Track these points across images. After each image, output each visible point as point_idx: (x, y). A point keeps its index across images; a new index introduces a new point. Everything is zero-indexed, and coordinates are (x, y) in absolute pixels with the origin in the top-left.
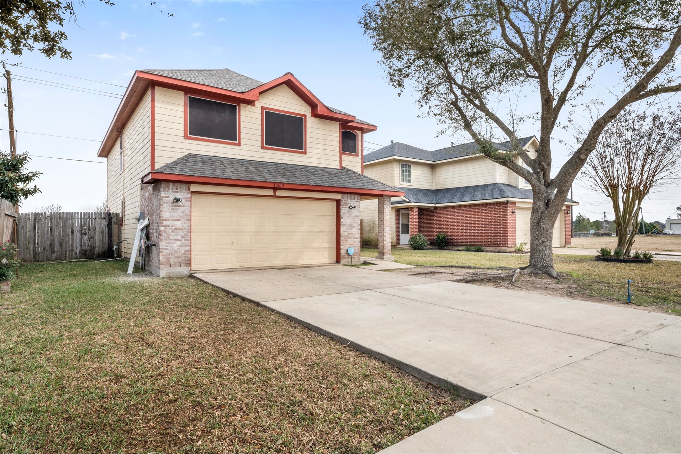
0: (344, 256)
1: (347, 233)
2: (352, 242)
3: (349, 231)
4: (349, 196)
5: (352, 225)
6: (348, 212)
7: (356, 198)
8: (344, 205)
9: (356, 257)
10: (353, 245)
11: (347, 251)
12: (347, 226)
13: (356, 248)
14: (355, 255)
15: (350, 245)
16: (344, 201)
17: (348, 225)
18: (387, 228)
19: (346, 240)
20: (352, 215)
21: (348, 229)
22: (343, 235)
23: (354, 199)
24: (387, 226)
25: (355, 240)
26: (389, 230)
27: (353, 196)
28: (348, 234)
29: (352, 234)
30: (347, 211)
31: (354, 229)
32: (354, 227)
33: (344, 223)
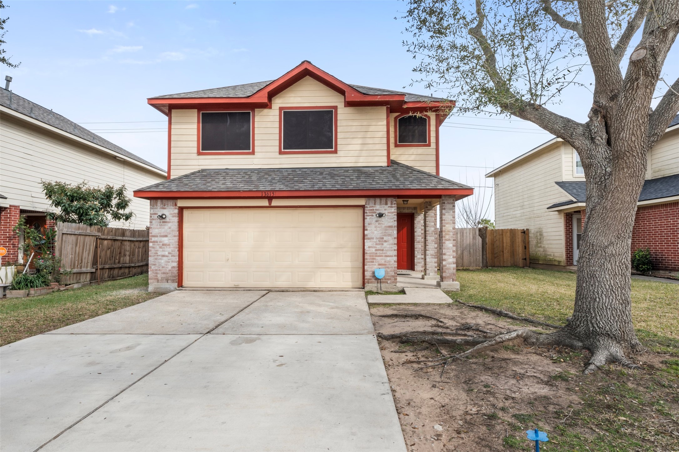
0: (370, 279)
1: (374, 249)
2: (383, 262)
3: (379, 247)
4: (378, 200)
5: (383, 238)
6: (377, 221)
7: (389, 203)
8: (370, 213)
9: (389, 282)
10: (385, 265)
11: (374, 273)
12: (375, 240)
13: (389, 270)
14: (388, 279)
15: (380, 265)
16: (370, 207)
17: (377, 238)
18: (447, 242)
19: (373, 259)
20: (383, 226)
21: (376, 244)
22: (368, 252)
23: (386, 204)
24: (449, 240)
25: (388, 259)
26: (451, 245)
27: (384, 200)
28: (376, 250)
29: (383, 250)
30: (374, 220)
31: (385, 244)
32: (386, 241)
33: (369, 237)
